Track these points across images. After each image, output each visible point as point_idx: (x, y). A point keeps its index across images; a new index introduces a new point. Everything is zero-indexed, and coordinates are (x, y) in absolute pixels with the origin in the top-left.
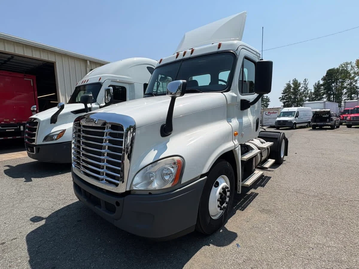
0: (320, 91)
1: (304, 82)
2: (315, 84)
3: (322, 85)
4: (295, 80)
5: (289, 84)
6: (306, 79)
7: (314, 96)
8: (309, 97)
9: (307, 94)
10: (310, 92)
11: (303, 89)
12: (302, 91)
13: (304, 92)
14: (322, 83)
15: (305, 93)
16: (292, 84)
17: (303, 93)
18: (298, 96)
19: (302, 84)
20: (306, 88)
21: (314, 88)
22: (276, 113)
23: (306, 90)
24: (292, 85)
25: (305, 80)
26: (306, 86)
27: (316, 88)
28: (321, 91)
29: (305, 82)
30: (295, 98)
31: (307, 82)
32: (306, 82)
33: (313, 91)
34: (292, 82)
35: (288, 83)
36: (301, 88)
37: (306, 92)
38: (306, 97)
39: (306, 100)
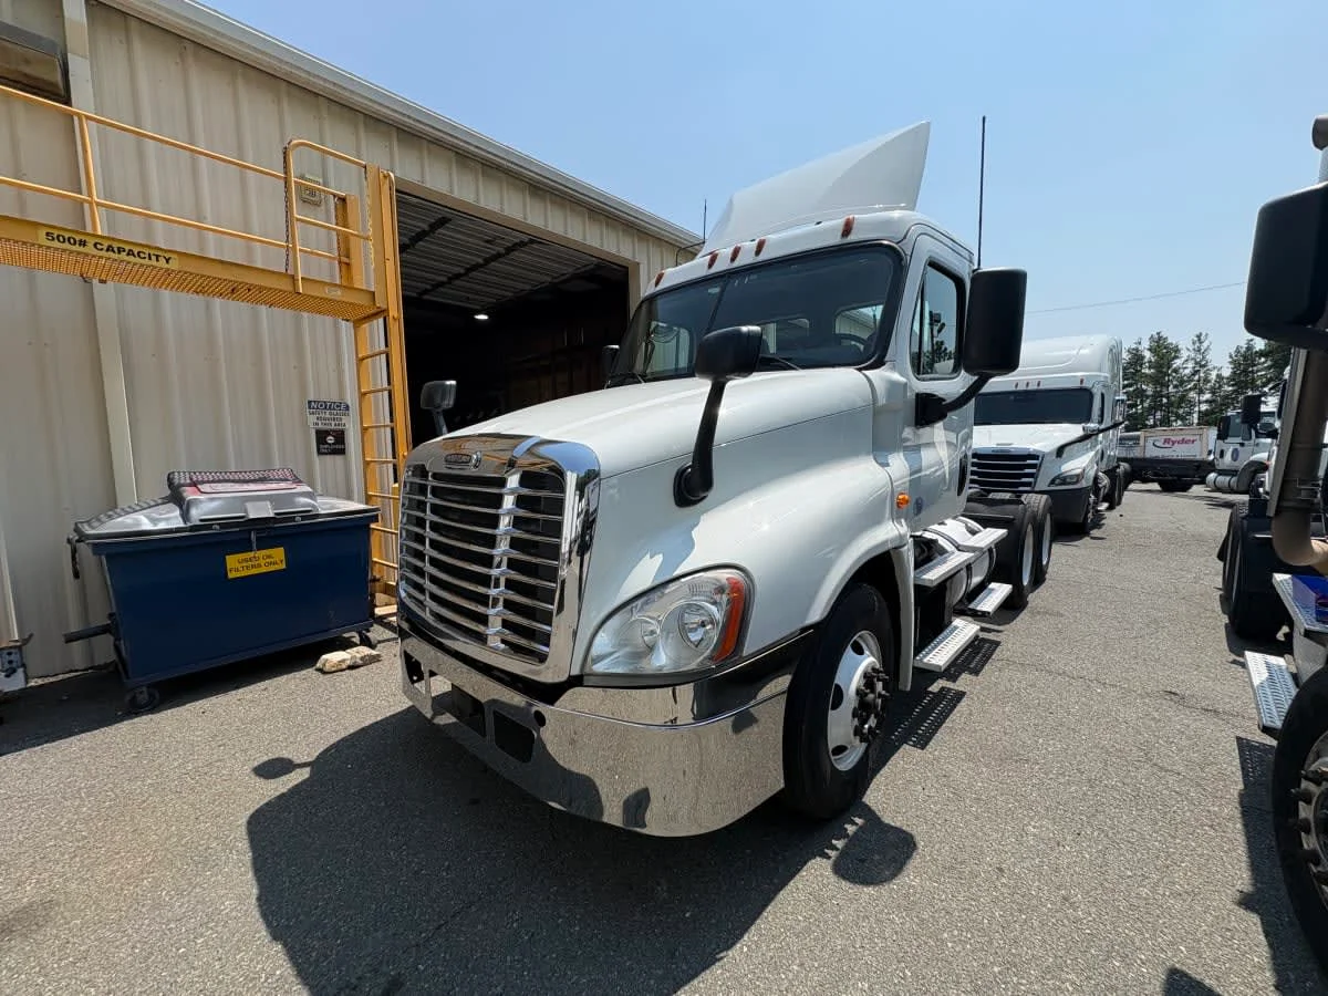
0: (1252, 372)
1: (1194, 343)
2: (1238, 351)
3: (1261, 354)
4: (1160, 338)
5: (1137, 350)
6: (1204, 334)
7: (1230, 388)
8: (1213, 393)
9: (1207, 381)
10: (1218, 376)
11: (1190, 365)
12: (1187, 371)
13: (1194, 375)
14: (1263, 348)
15: (1196, 377)
16: (1150, 350)
17: (1190, 381)
18: (1171, 389)
19: (1188, 349)
20: (1201, 364)
21: (1230, 363)
22: (1193, 441)
23: (1202, 370)
24: (1148, 355)
25: (1199, 337)
26: (1204, 357)
27: (1240, 364)
28: (1258, 371)
29: (1198, 344)
30: (1157, 396)
31: (1205, 345)
32: (1201, 343)
33: (1227, 372)
34: (1146, 344)
35: (1134, 346)
36: (1184, 364)
37: (1202, 375)
38: (1201, 392)
39: (1200, 402)
